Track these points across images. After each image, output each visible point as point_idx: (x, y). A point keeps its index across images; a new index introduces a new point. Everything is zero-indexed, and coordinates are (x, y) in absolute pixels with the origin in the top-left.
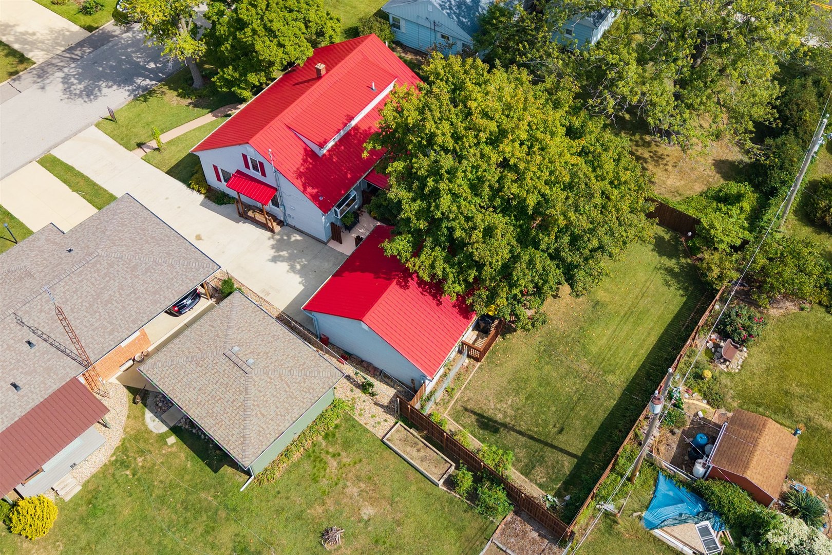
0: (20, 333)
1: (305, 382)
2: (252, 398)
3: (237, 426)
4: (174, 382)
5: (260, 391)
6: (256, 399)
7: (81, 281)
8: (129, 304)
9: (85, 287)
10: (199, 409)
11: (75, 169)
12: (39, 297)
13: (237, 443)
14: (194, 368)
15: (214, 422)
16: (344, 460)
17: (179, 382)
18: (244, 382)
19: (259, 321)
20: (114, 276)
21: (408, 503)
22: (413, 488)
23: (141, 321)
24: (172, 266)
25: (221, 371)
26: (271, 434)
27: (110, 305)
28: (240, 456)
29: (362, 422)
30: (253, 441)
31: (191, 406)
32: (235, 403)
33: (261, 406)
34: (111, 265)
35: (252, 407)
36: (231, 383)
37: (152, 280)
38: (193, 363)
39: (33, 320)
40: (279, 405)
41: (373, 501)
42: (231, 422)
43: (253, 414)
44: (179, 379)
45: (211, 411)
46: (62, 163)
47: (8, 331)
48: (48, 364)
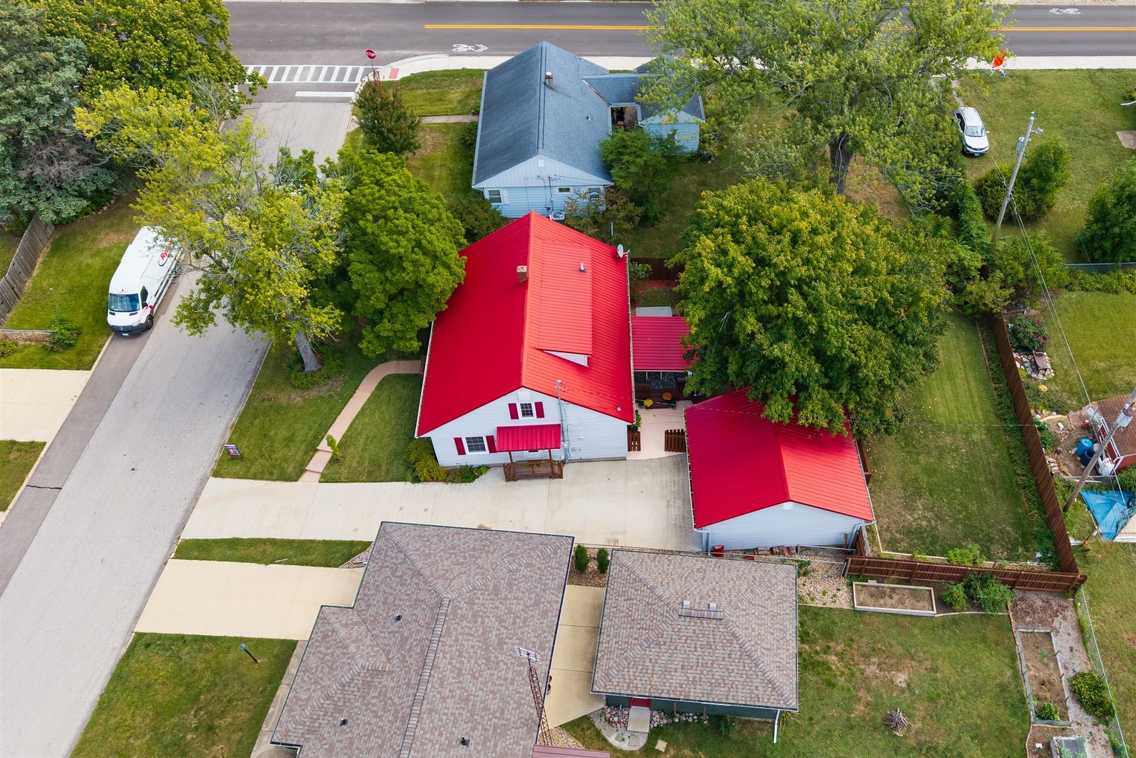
0: (443, 738)
1: (773, 594)
2: (746, 640)
3: (755, 677)
4: (647, 679)
5: (746, 629)
6: (749, 638)
7: (456, 640)
8: (522, 633)
9: (466, 644)
10: (698, 687)
11: (242, 539)
12: (429, 686)
13: (768, 693)
14: (658, 650)
15: (726, 689)
16: (839, 649)
17: (652, 675)
18: (725, 630)
19: (669, 565)
20: (484, 612)
21: (925, 649)
22: (916, 631)
23: (548, 642)
24: (528, 565)
25: (692, 634)
26: (789, 663)
27: (505, 646)
28: (782, 702)
29: (820, 605)
30: (781, 680)
31: (687, 690)
32: (733, 656)
33: (759, 642)
34: (471, 603)
35: (753, 648)
36: (712, 640)
37: (523, 592)
38: (652, 646)
39: (444, 714)
40: (772, 631)
41: (897, 667)
42: (744, 676)
43: (759, 654)
44: (650, 671)
45: (713, 681)
46: (216, 541)
47: (430, 745)
48: (498, 750)
